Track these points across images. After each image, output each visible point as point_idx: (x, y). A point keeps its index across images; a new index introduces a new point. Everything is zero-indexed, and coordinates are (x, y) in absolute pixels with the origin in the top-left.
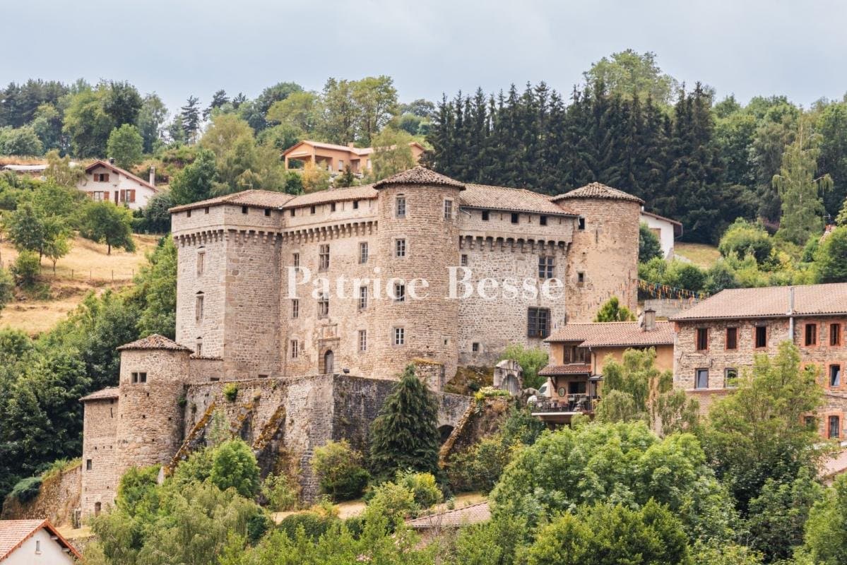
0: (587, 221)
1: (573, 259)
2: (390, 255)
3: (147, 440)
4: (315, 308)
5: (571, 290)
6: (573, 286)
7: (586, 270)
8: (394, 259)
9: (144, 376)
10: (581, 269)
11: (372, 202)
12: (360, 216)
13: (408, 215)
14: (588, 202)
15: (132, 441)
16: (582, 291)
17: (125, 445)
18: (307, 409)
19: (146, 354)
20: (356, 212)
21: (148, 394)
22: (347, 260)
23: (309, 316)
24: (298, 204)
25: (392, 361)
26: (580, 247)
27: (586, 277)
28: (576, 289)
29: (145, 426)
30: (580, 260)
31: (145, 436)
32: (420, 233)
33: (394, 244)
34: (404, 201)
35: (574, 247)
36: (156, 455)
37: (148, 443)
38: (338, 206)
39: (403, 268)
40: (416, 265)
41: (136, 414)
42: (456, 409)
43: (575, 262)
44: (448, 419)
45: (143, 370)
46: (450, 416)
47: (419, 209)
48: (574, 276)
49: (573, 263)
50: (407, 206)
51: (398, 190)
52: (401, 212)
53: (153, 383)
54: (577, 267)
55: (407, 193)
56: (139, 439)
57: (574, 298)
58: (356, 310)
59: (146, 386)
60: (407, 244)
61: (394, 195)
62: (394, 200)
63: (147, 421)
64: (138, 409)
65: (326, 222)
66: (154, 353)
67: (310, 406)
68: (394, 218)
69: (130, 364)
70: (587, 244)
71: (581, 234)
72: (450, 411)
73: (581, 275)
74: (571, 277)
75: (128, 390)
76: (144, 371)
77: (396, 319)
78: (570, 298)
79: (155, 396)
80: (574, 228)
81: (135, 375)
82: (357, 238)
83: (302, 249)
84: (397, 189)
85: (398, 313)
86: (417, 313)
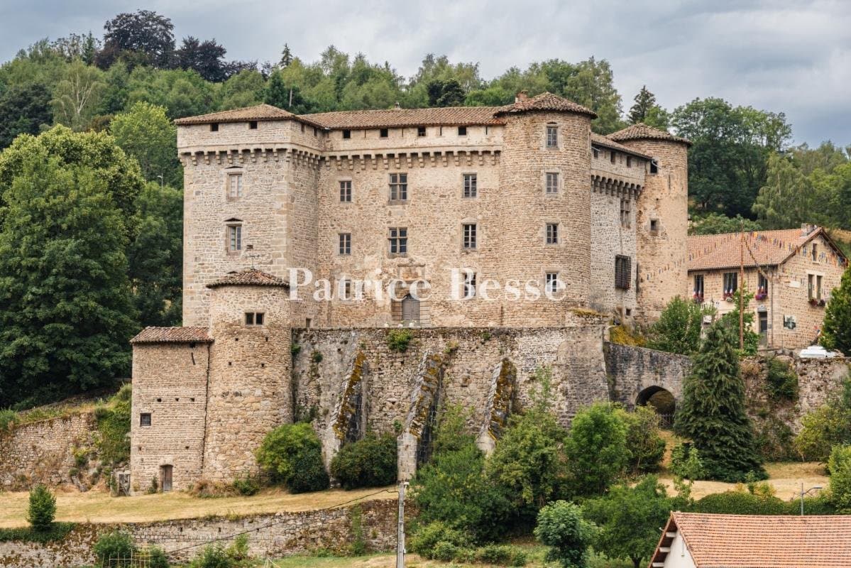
0: (660, 165)
1: (646, 205)
2: (540, 190)
3: (268, 393)
4: (384, 244)
5: (644, 238)
6: (646, 234)
7: (660, 218)
8: (545, 195)
9: (260, 318)
10: (654, 217)
11: (490, 130)
12: (469, 144)
13: (561, 146)
14: (662, 144)
15: (250, 394)
16: (656, 241)
17: (238, 398)
18: (559, 366)
19: (264, 291)
20: (463, 139)
21: (267, 339)
22: (439, 192)
23: (373, 253)
24: (356, 124)
25: (545, 310)
26: (654, 192)
27: (661, 225)
28: (650, 237)
29: (265, 377)
30: (654, 207)
31: (265, 388)
32: (573, 168)
33: (544, 178)
34: (555, 132)
35: (647, 192)
36: (277, 411)
37: (268, 396)
38: (429, 131)
39: (557, 206)
40: (570, 203)
41: (253, 362)
42: (666, 368)
43: (648, 208)
44: (656, 379)
45: (260, 310)
46: (658, 376)
47: (573, 141)
48: (646, 223)
49: (645, 209)
50: (560, 137)
51: (550, 118)
52: (552, 143)
53: (272, 325)
54: (650, 213)
55: (560, 121)
56: (259, 392)
57: (648, 247)
58: (458, 251)
59: (264, 329)
60: (560, 178)
61: (543, 123)
62: (544, 129)
63: (267, 370)
64: (255, 357)
65: (407, 148)
66: (273, 291)
67: (562, 361)
68: (544, 149)
69: (243, 302)
70: (661, 189)
71: (654, 179)
72: (659, 370)
73: (653, 223)
74: (644, 224)
75: (239, 333)
76: (262, 312)
77: (549, 263)
78: (642, 247)
79: (274, 341)
80: (646, 172)
81: (249, 316)
82: (458, 168)
83: (357, 176)
84: (547, 116)
85: (552, 256)
86: (572, 257)
